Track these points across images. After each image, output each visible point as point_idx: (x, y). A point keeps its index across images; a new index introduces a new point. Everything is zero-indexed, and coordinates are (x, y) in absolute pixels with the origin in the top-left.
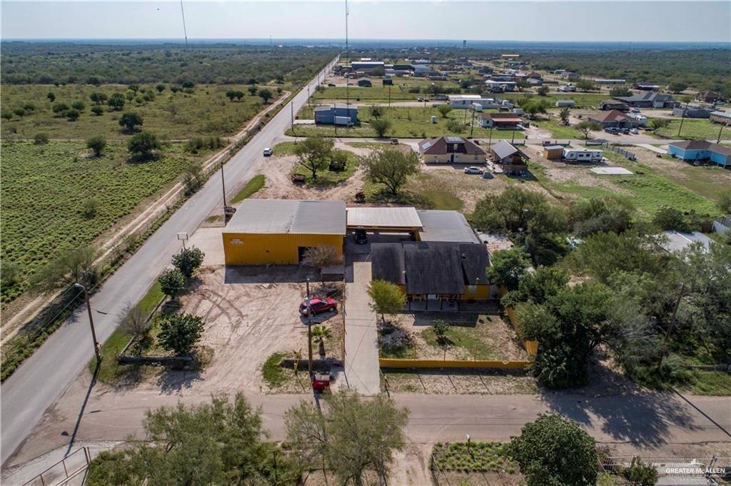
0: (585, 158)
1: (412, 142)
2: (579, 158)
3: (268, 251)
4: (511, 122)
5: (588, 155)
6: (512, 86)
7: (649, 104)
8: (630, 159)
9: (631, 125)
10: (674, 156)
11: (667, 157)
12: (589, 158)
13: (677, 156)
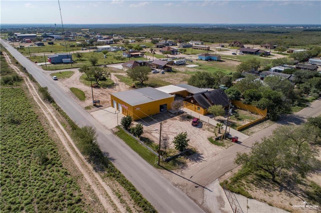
0: (181, 63)
1: (114, 65)
2: (180, 63)
3: (149, 110)
4: (137, 54)
5: (182, 62)
6: (112, 41)
7: (167, 45)
8: (191, 62)
9: (175, 51)
10: (201, 59)
11: (199, 60)
12: (182, 63)
13: (202, 59)
